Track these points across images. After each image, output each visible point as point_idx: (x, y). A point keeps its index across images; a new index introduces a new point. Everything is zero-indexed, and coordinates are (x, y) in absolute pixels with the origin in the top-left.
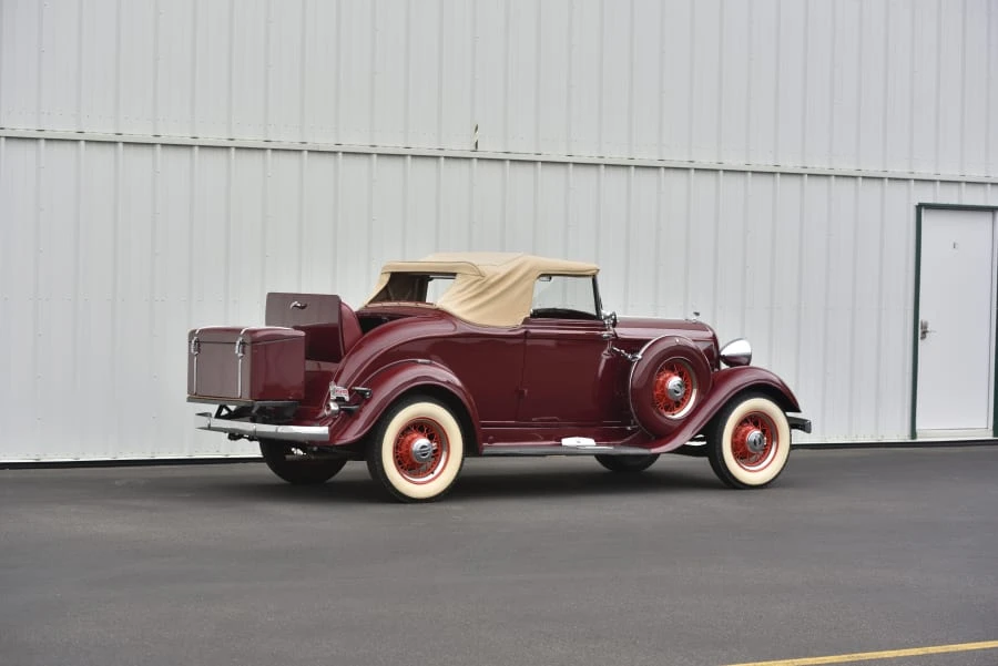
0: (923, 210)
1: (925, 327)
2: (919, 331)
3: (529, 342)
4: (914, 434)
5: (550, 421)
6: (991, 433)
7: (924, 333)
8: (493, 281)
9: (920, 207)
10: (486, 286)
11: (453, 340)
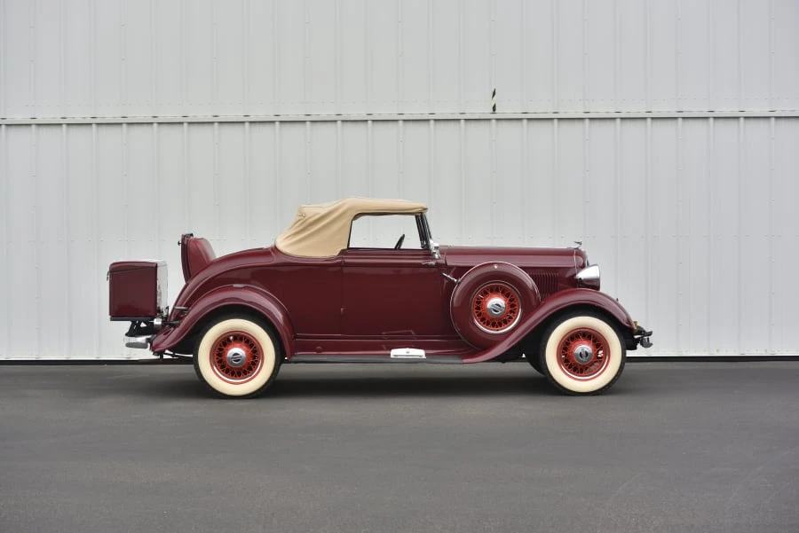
3: (346, 270)
5: (399, 334)
8: (311, 220)
10: (305, 225)
11: (272, 268)
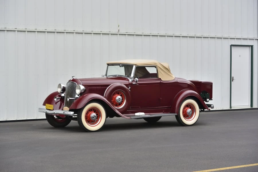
0: (232, 47)
1: (233, 78)
2: (232, 79)
4: (231, 107)
6: (250, 106)
7: (233, 80)
9: (231, 46)
